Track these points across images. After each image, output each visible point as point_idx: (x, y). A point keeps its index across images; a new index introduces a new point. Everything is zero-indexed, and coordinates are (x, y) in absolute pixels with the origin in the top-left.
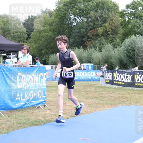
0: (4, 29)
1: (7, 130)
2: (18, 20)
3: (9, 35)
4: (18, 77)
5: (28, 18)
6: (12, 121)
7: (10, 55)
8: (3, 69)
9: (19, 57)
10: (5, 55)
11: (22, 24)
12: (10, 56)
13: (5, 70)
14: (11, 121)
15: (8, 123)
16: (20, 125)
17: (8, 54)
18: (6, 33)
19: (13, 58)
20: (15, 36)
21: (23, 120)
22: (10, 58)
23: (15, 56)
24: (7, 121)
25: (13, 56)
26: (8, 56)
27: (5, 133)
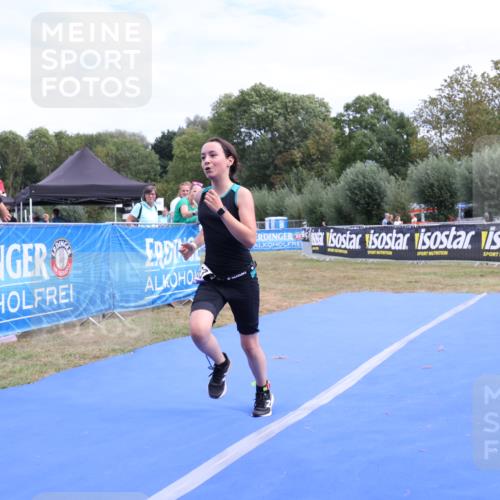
0: (117, 158)
1: (133, 345)
2: (143, 139)
3: (127, 169)
4: (148, 246)
5: (160, 135)
7: (130, 205)
8: (120, 232)
10: (120, 206)
11: (150, 147)
13: (123, 233)
15: (133, 333)
17: (128, 204)
18: (122, 165)
20: (139, 170)
24: (132, 330)
26: (126, 209)
27: (129, 351)
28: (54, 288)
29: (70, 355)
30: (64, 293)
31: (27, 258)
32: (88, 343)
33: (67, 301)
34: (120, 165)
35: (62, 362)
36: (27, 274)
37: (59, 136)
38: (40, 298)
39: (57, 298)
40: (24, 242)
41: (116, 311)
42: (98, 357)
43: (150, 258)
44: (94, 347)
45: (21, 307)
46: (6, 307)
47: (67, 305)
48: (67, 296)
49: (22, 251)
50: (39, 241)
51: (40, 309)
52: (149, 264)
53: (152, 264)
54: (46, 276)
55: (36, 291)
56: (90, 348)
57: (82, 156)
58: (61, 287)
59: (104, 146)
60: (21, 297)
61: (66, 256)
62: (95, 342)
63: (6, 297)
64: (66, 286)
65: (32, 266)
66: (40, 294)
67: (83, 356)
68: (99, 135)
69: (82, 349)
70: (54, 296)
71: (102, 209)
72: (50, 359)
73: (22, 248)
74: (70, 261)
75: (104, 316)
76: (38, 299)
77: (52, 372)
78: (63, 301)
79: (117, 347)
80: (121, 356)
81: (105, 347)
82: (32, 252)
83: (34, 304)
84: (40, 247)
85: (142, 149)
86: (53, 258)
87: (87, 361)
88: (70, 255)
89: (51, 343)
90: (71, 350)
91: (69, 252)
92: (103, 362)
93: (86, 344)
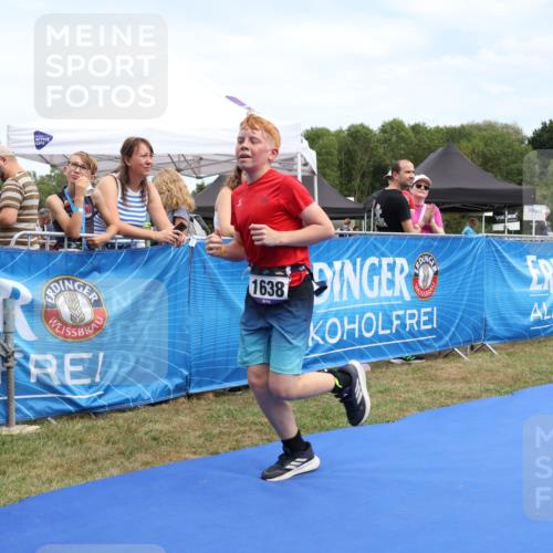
0: (484, 156)
1: (510, 386)
2: (518, 132)
3: (496, 169)
4: (529, 263)
5: (540, 126)
6: (518, 366)
7: (503, 214)
8: (495, 246)
10: (490, 214)
11: (527, 142)
12: (502, 217)
13: (499, 248)
14: (515, 367)
15: (510, 370)
16: (538, 376)
17: (499, 212)
18: (490, 164)
19: (510, 220)
20: (511, 169)
21: (544, 366)
22: (503, 221)
23: (514, 216)
24: (508, 366)
25: (510, 216)
26: (498, 218)
27: (507, 393)
28: (415, 311)
29: (435, 392)
30: (426, 318)
31: (386, 274)
32: (455, 379)
33: (429, 327)
34: (488, 163)
35: (424, 399)
36: (386, 293)
37: (416, 129)
38: (399, 322)
39: (418, 323)
40: (383, 255)
41: (488, 344)
42: (469, 397)
43: (535, 279)
44: (463, 384)
45: (377, 332)
46: (360, 331)
47: (429, 332)
48: (430, 321)
49: (380, 266)
50: (399, 255)
51: (398, 335)
52: (534, 287)
53: (539, 288)
54: (407, 297)
55: (395, 313)
56: (458, 386)
57: (445, 154)
58: (423, 310)
59: (469, 141)
60: (377, 320)
61: (431, 274)
62: (463, 378)
63: (361, 318)
64: (429, 310)
65: (391, 283)
66: (398, 317)
67: (451, 395)
68: (463, 127)
69: (449, 386)
70: (414, 321)
71: (463, 217)
72: (411, 395)
73: (380, 261)
74: (434, 279)
75: (472, 348)
76: (396, 322)
77: (414, 410)
78: (423, 327)
79: (492, 387)
80: (495, 399)
81: (476, 387)
82: (391, 267)
83: (391, 329)
84: (401, 261)
85: (517, 143)
86: (417, 275)
87: (455, 401)
88: (436, 273)
89: (410, 376)
90: (435, 386)
91: (435, 269)
92: (474, 404)
93: (454, 381)
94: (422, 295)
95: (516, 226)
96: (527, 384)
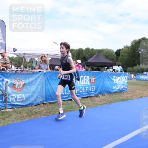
2: (113, 51)
4: (114, 78)
5: (117, 50)
7: (109, 67)
8: (107, 74)
9: (114, 68)
10: (107, 67)
11: (114, 53)
14: (111, 99)
16: (115, 101)
20: (111, 58)
21: (116, 99)
22: (109, 69)
23: (112, 68)
24: (109, 99)
27: (109, 104)
31: (85, 79)
33: (93, 90)
34: (107, 57)
35: (92, 105)
36: (85, 83)
37: (92, 49)
39: (91, 89)
40: (84, 75)
41: (105, 94)
42: (101, 105)
43: (115, 81)
45: (83, 91)
46: (79, 91)
48: (94, 89)
50: (87, 75)
51: (87, 92)
52: (114, 83)
54: (89, 84)
55: (86, 87)
56: (99, 103)
57: (98, 55)
58: (92, 87)
59: (103, 52)
60: (83, 89)
61: (94, 79)
62: (100, 101)
63: (80, 88)
65: (86, 81)
66: (87, 88)
67: (97, 104)
68: (102, 49)
69: (97, 103)
70: (90, 89)
72: (89, 104)
73: (83, 77)
74: (95, 81)
75: (102, 95)
76: (87, 89)
77: (90, 107)
78: (92, 90)
79: (106, 103)
80: (106, 105)
81: (103, 103)
82: (86, 78)
84: (88, 77)
85: (112, 53)
86: (91, 80)
87: (98, 106)
88: (95, 79)
89: (90, 100)
90: (94, 103)
93: (98, 101)
94: (92, 84)
95: (112, 70)
96: (113, 102)
